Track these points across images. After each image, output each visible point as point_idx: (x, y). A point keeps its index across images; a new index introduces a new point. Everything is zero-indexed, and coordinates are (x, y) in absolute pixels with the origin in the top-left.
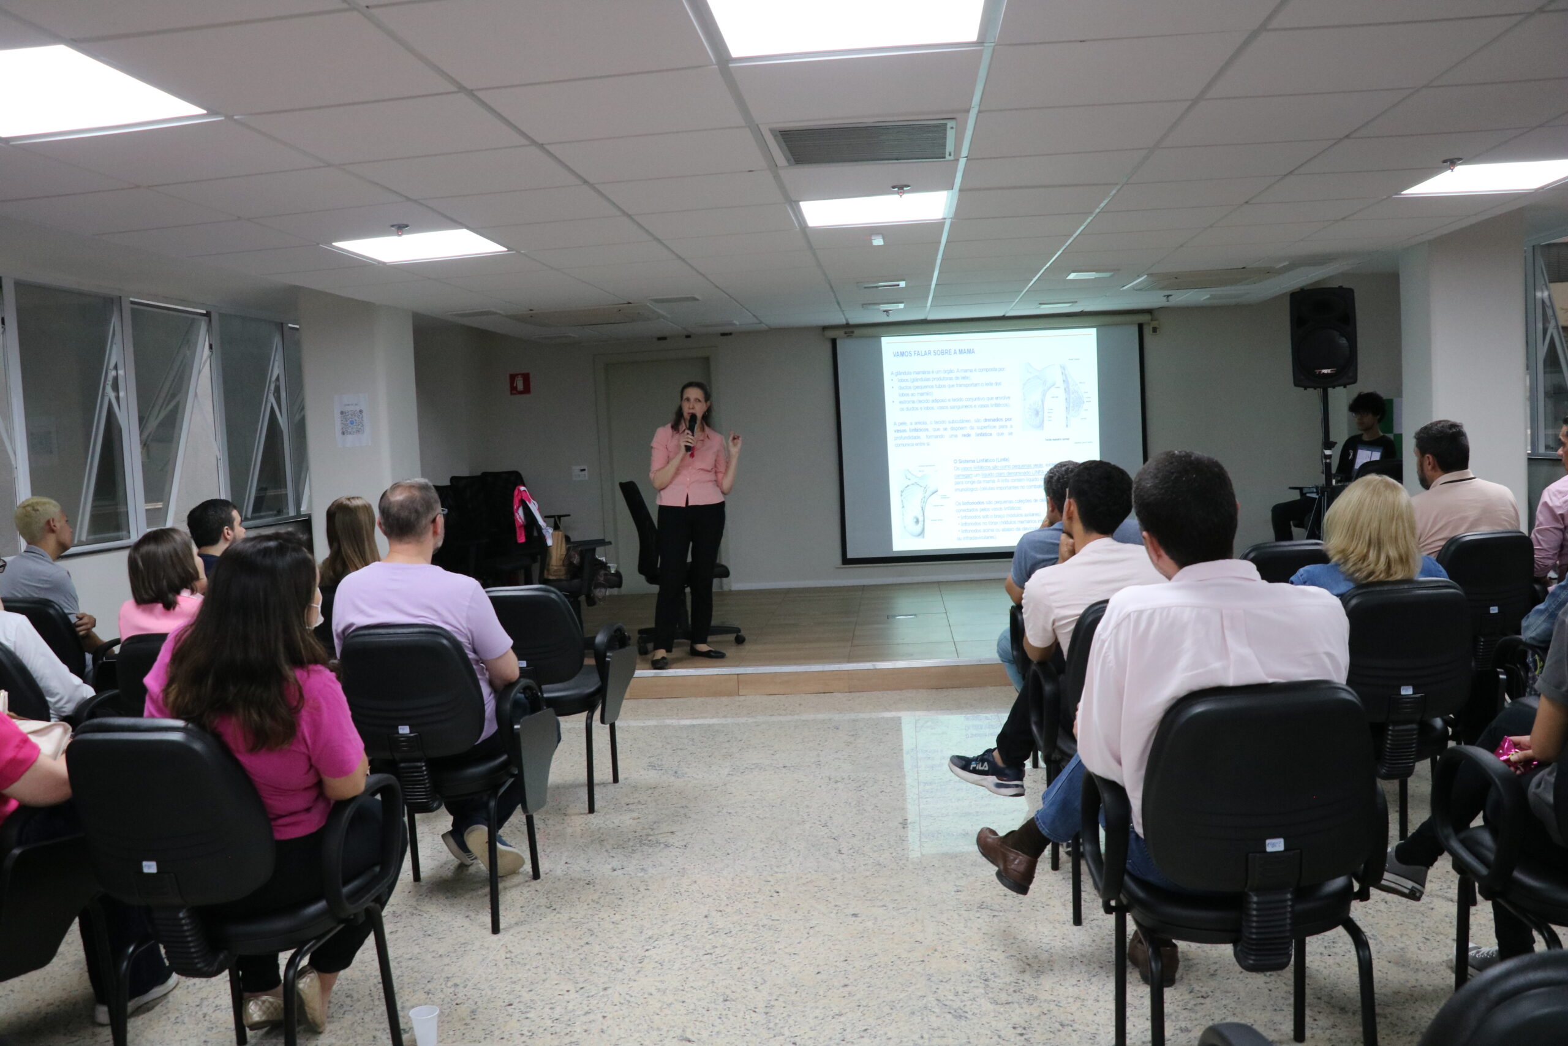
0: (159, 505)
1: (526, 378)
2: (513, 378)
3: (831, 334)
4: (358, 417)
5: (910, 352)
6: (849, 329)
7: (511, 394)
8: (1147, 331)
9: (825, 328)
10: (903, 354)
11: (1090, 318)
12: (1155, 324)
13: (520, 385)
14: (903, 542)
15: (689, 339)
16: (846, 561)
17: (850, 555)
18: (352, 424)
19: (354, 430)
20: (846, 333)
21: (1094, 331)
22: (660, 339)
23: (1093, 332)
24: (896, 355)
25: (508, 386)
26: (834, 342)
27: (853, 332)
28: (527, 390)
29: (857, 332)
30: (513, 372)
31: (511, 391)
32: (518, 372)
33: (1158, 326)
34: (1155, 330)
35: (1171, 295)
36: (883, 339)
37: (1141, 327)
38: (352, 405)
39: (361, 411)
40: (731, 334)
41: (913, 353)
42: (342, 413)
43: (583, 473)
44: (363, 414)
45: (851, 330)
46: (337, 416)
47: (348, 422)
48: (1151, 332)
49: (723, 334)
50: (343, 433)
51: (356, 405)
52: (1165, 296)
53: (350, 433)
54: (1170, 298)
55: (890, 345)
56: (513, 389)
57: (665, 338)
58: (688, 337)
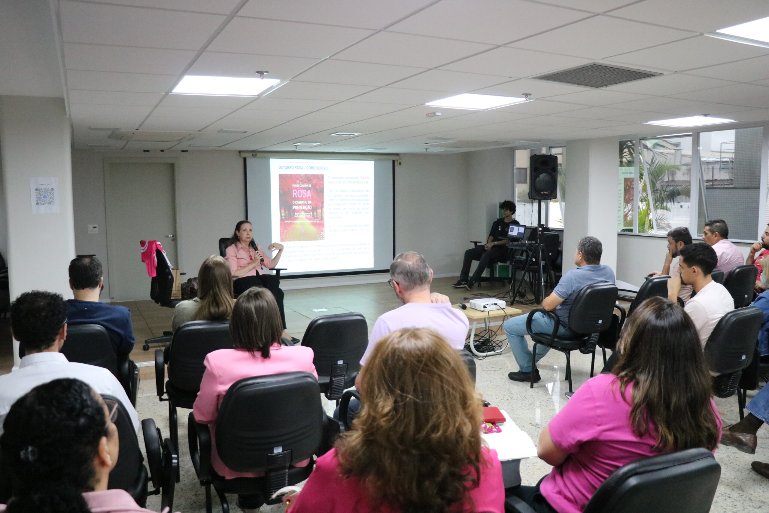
3: (244, 155)
4: (50, 193)
6: (254, 153)
8: (396, 164)
9: (241, 152)
11: (370, 156)
12: (400, 161)
15: (162, 152)
18: (45, 198)
19: (47, 202)
20: (252, 155)
21: (373, 162)
22: (145, 151)
24: (276, 168)
26: (245, 159)
27: (256, 155)
29: (259, 155)
34: (400, 164)
35: (428, 149)
36: (271, 160)
37: (394, 161)
38: (45, 184)
39: (52, 190)
40: (187, 151)
42: (37, 190)
43: (95, 229)
44: (54, 191)
46: (33, 193)
47: (42, 196)
48: (398, 165)
49: (183, 151)
50: (37, 204)
51: (49, 185)
52: (425, 149)
53: (43, 204)
54: (428, 150)
55: (274, 163)
57: (148, 151)
58: (162, 151)
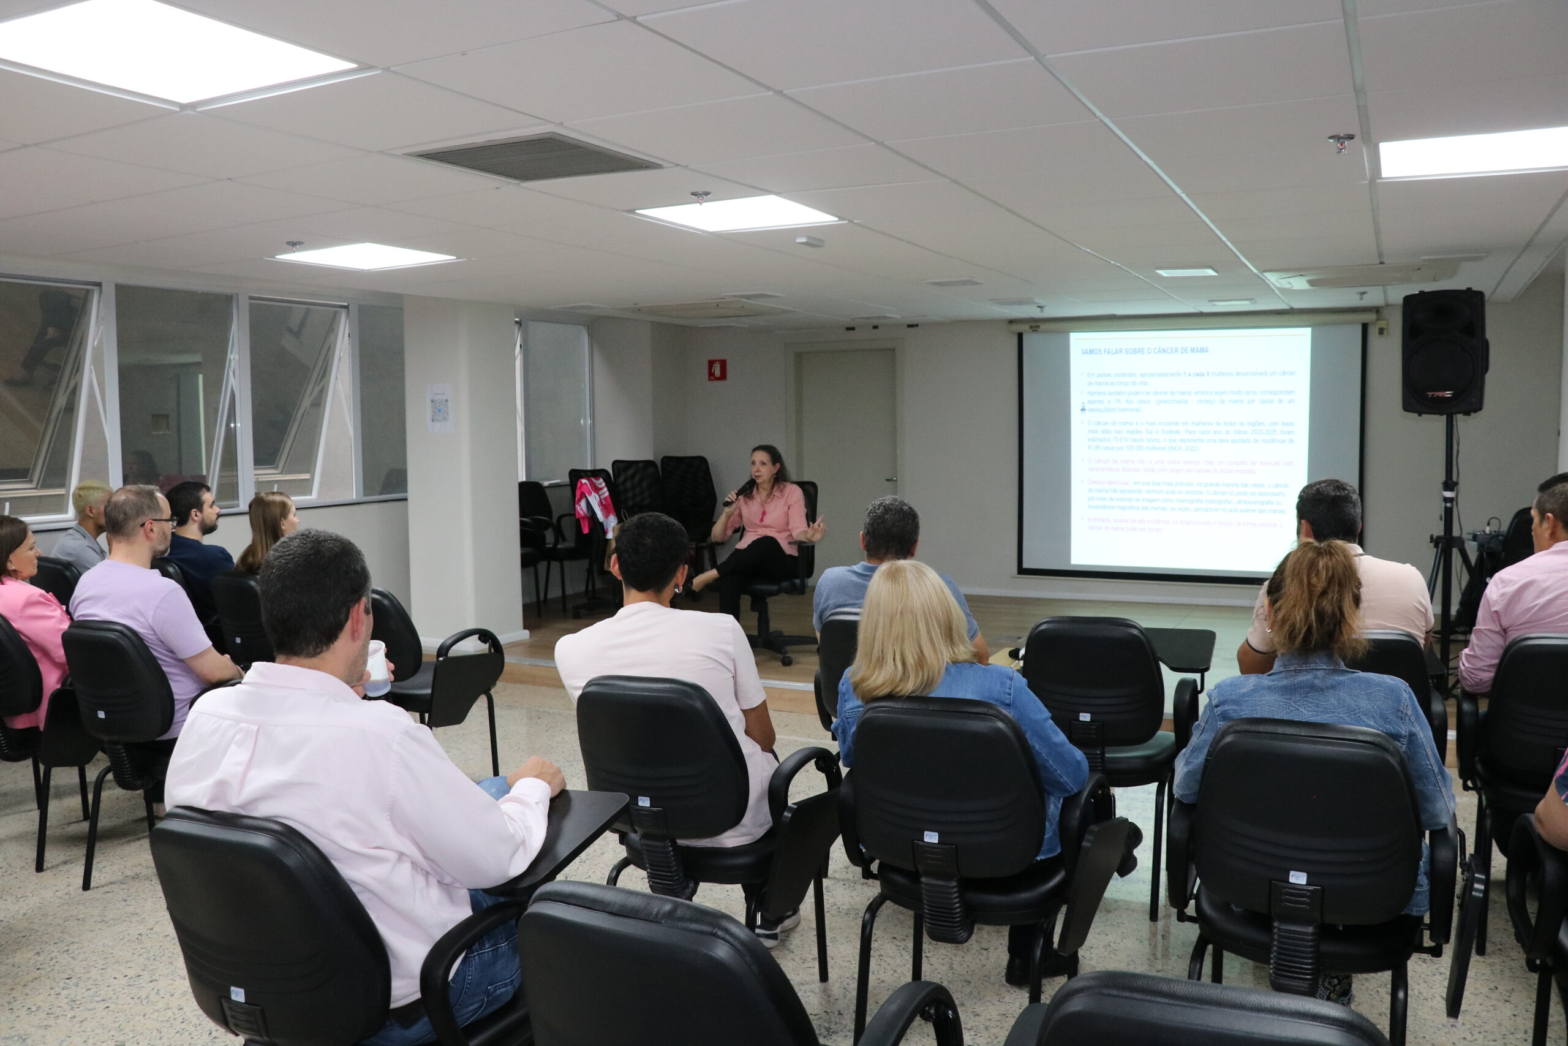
0: (307, 476)
1: (723, 364)
2: (711, 363)
3: (1018, 328)
4: (445, 405)
5: (1100, 350)
6: (1035, 324)
7: (710, 380)
8: (1373, 332)
9: (1011, 322)
10: (1092, 352)
11: (1305, 317)
12: (1382, 324)
13: (717, 372)
14: (1081, 556)
15: (876, 330)
16: (1022, 571)
17: (1026, 565)
18: (440, 411)
19: (441, 418)
20: (1031, 327)
22: (848, 329)
23: (1307, 332)
24: (1085, 352)
25: (706, 371)
26: (1020, 336)
27: (1039, 327)
28: (723, 376)
29: (1043, 326)
30: (712, 358)
31: (709, 376)
32: (716, 358)
33: (1385, 327)
34: (1381, 331)
36: (1072, 335)
37: (1365, 327)
38: (440, 394)
39: (447, 401)
40: (917, 325)
41: (1103, 351)
42: (432, 401)
44: (449, 403)
45: (1038, 324)
46: (429, 404)
47: (437, 410)
48: (1377, 333)
49: (910, 326)
50: (433, 420)
51: (443, 394)
53: (438, 421)
55: (1079, 341)
56: (711, 375)
57: (853, 329)
58: (875, 327)
